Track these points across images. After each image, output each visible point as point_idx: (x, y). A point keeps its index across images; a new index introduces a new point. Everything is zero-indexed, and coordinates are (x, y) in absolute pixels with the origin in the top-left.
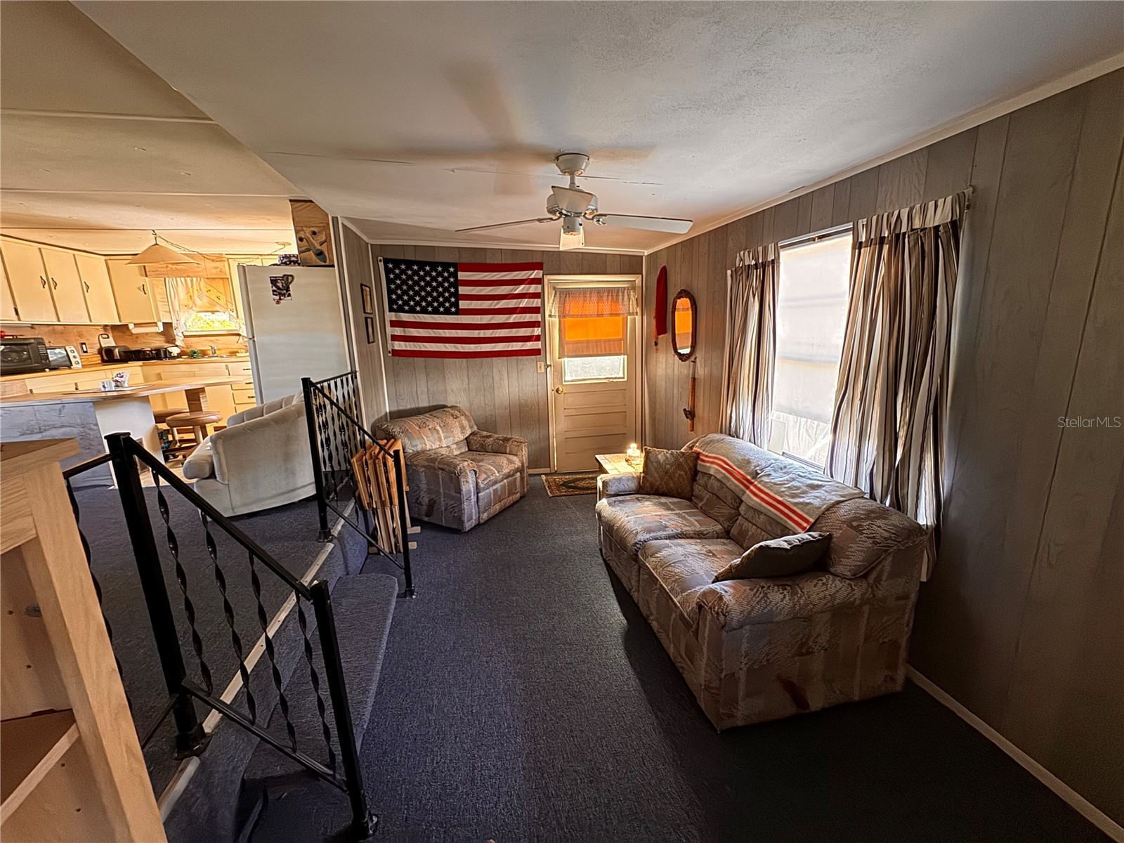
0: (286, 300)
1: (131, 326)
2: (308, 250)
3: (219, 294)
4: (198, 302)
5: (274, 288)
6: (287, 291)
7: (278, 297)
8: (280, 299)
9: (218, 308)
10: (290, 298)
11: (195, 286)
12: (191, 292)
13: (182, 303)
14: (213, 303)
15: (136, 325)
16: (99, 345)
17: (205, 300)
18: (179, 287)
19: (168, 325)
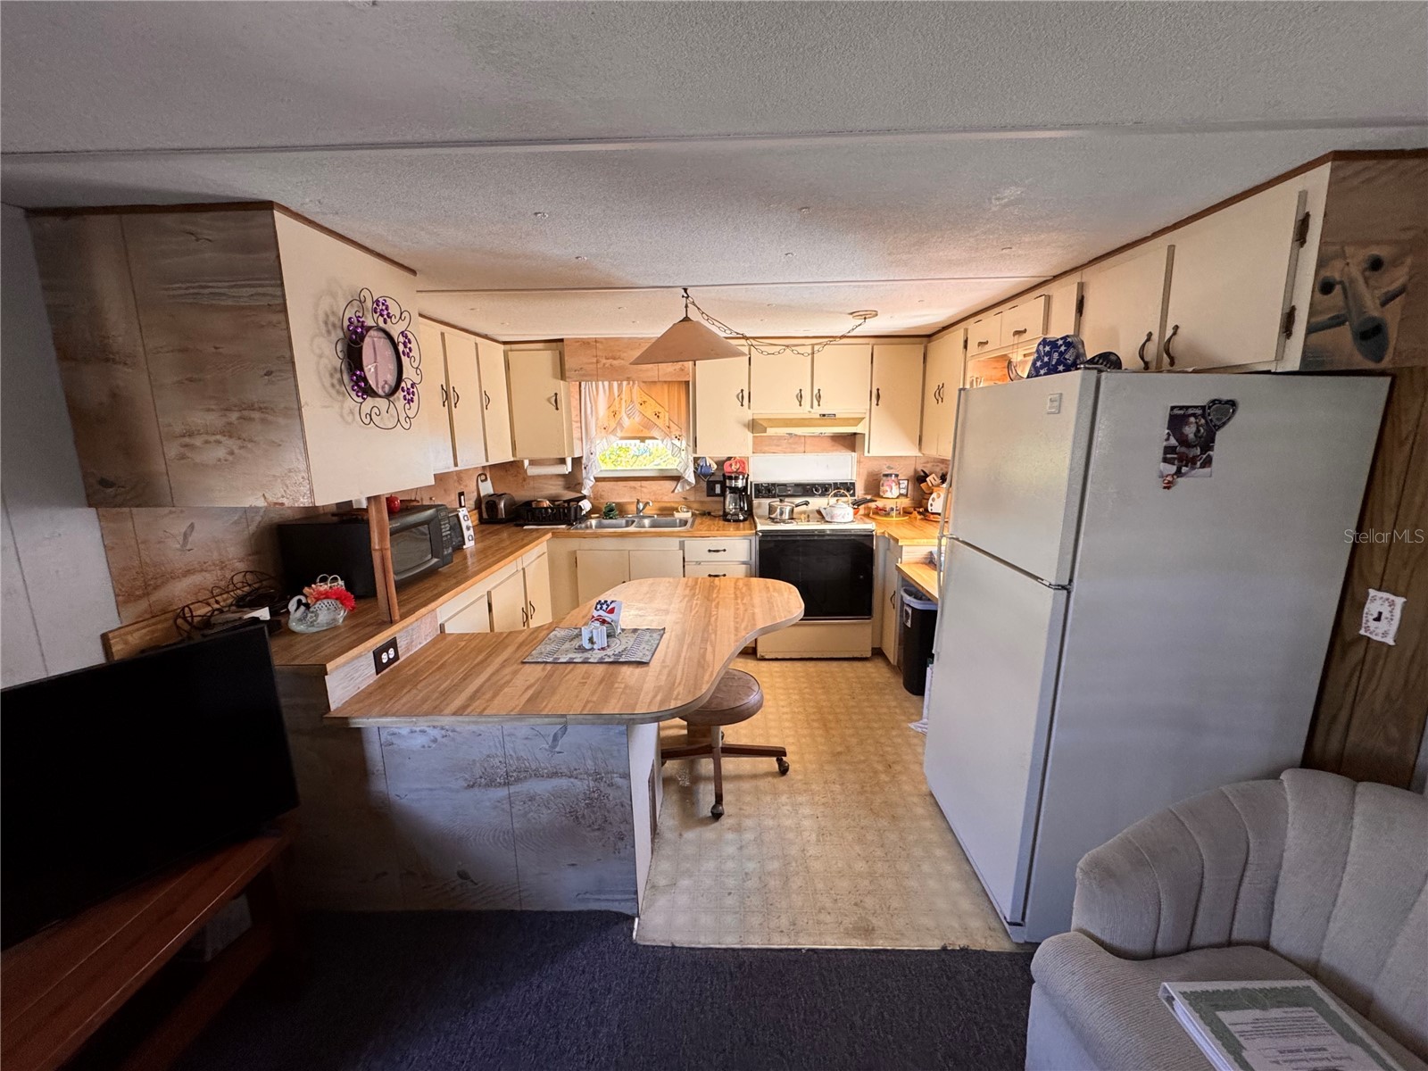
0: (1194, 480)
1: (526, 463)
2: (1337, 322)
3: (659, 409)
4: (626, 422)
5: (1173, 441)
6: (1203, 451)
7: (1173, 469)
8: (1179, 473)
9: (655, 433)
10: (1207, 470)
11: (623, 396)
12: (617, 406)
13: (600, 424)
14: (648, 425)
15: (532, 463)
16: (476, 494)
17: (637, 418)
18: (600, 396)
19: (577, 462)
